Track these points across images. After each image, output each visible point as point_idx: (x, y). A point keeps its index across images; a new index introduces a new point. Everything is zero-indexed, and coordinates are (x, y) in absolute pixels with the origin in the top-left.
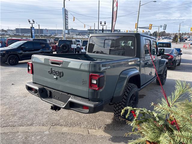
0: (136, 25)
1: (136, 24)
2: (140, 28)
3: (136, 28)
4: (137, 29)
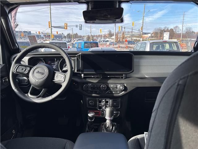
0: (49, 24)
1: (49, 22)
2: (54, 27)
3: (50, 27)
4: (51, 29)
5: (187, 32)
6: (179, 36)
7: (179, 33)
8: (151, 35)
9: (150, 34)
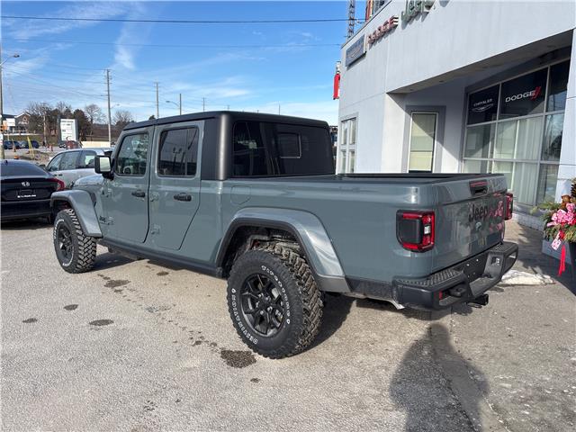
5: (118, 123)
6: (103, 131)
7: (103, 123)
8: (17, 122)
9: (13, 120)
